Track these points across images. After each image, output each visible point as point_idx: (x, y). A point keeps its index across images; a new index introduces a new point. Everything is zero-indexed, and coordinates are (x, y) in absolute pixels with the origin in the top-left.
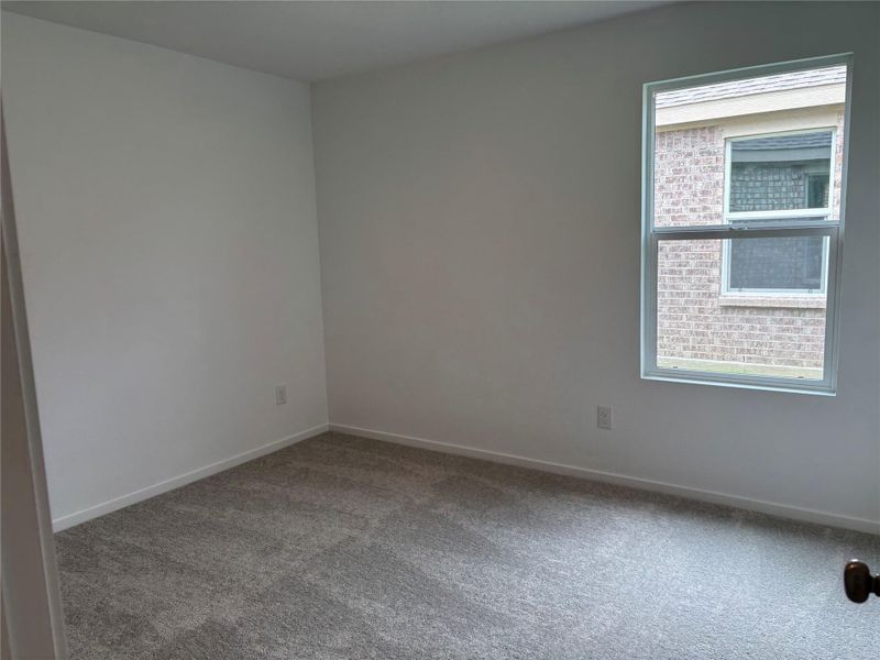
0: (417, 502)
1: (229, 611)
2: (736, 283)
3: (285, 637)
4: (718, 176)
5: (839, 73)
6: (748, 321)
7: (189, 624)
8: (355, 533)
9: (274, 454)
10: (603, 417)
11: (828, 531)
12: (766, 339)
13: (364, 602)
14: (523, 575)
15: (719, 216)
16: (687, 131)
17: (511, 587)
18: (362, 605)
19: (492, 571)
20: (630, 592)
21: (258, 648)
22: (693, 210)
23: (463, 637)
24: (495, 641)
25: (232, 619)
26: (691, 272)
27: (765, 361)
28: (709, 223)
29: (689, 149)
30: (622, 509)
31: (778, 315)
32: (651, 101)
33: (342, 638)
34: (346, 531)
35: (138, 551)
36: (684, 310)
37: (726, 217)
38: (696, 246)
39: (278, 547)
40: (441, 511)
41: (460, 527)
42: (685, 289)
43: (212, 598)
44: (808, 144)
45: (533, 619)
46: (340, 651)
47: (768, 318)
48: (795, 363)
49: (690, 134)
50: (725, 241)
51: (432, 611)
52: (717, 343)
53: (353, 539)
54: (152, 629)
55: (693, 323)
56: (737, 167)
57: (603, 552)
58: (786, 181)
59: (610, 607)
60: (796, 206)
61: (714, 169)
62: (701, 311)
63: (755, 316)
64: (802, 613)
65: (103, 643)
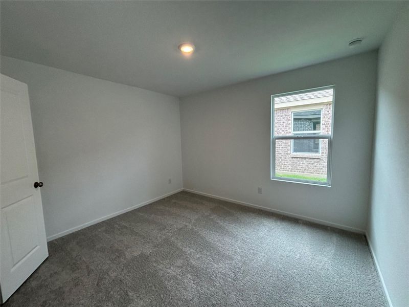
0: (206, 214)
1: (148, 250)
2: (295, 151)
3: (162, 260)
4: (290, 122)
5: (331, 92)
6: (299, 161)
7: (136, 254)
8: (187, 224)
9: (167, 197)
10: (260, 190)
11: (329, 228)
12: (304, 166)
13: (188, 249)
14: (236, 241)
15: (290, 133)
17: (232, 245)
18: (187, 250)
19: (227, 239)
20: (269, 249)
21: (155, 265)
22: (283, 131)
23: (217, 263)
24: (227, 266)
25: (148, 253)
26: (283, 147)
27: (304, 172)
28: (287, 134)
29: (282, 115)
31: (307, 160)
32: (273, 101)
33: (179, 262)
34: (184, 223)
35: (125, 227)
36: (281, 158)
37: (292, 133)
38: (284, 141)
39: (164, 228)
40: (212, 217)
41: (218, 223)
42: (281, 152)
43: (143, 245)
45: (239, 258)
47: (304, 161)
48: (312, 173)
49: (282, 111)
50: (292, 140)
51: (208, 253)
52: (290, 167)
53: (186, 226)
54: (125, 255)
55: (283, 161)
56: (295, 119)
57: (261, 234)
58: (307, 123)
59: (263, 254)
60: (310, 130)
61: (289, 120)
62: (285, 158)
63: (301, 160)
64: (326, 259)
65: (109, 259)
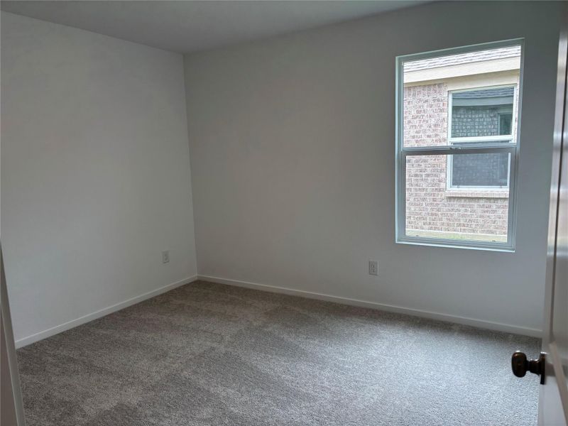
0: (255, 324)
1: (132, 397)
2: (456, 182)
3: (169, 412)
4: (444, 115)
5: (516, 50)
6: (463, 206)
7: (106, 406)
8: (215, 345)
9: (162, 295)
10: (372, 268)
11: (511, 336)
12: (474, 217)
13: (220, 388)
14: (322, 369)
15: (445, 140)
16: (425, 86)
17: (314, 377)
18: (220, 391)
19: (303, 367)
20: (389, 378)
21: (152, 420)
22: (429, 136)
23: (284, 408)
24: (304, 411)
25: (134, 402)
26: (428, 175)
27: (474, 231)
28: (439, 144)
29: (426, 98)
30: (384, 325)
31: (482, 203)
32: (401, 68)
33: (206, 412)
34: (208, 343)
35: (71, 360)
36: (424, 199)
37: (449, 141)
38: (431, 159)
39: (165, 355)
40: (270, 329)
41: (282, 340)
42: (424, 186)
43: (121, 389)
44: (500, 94)
45: (328, 396)
46: (205, 420)
47: (475, 204)
48: (492, 233)
49: (426, 88)
50: (449, 156)
51: (264, 393)
52: (445, 220)
53: (213, 349)
54: (82, 410)
55: (429, 208)
56: (455, 109)
57: (373, 353)
58: (486, 118)
59: (376, 387)
60: (492, 134)
61: (442, 111)
62: (434, 200)
63: (467, 203)
64: (495, 388)
65: (49, 420)
